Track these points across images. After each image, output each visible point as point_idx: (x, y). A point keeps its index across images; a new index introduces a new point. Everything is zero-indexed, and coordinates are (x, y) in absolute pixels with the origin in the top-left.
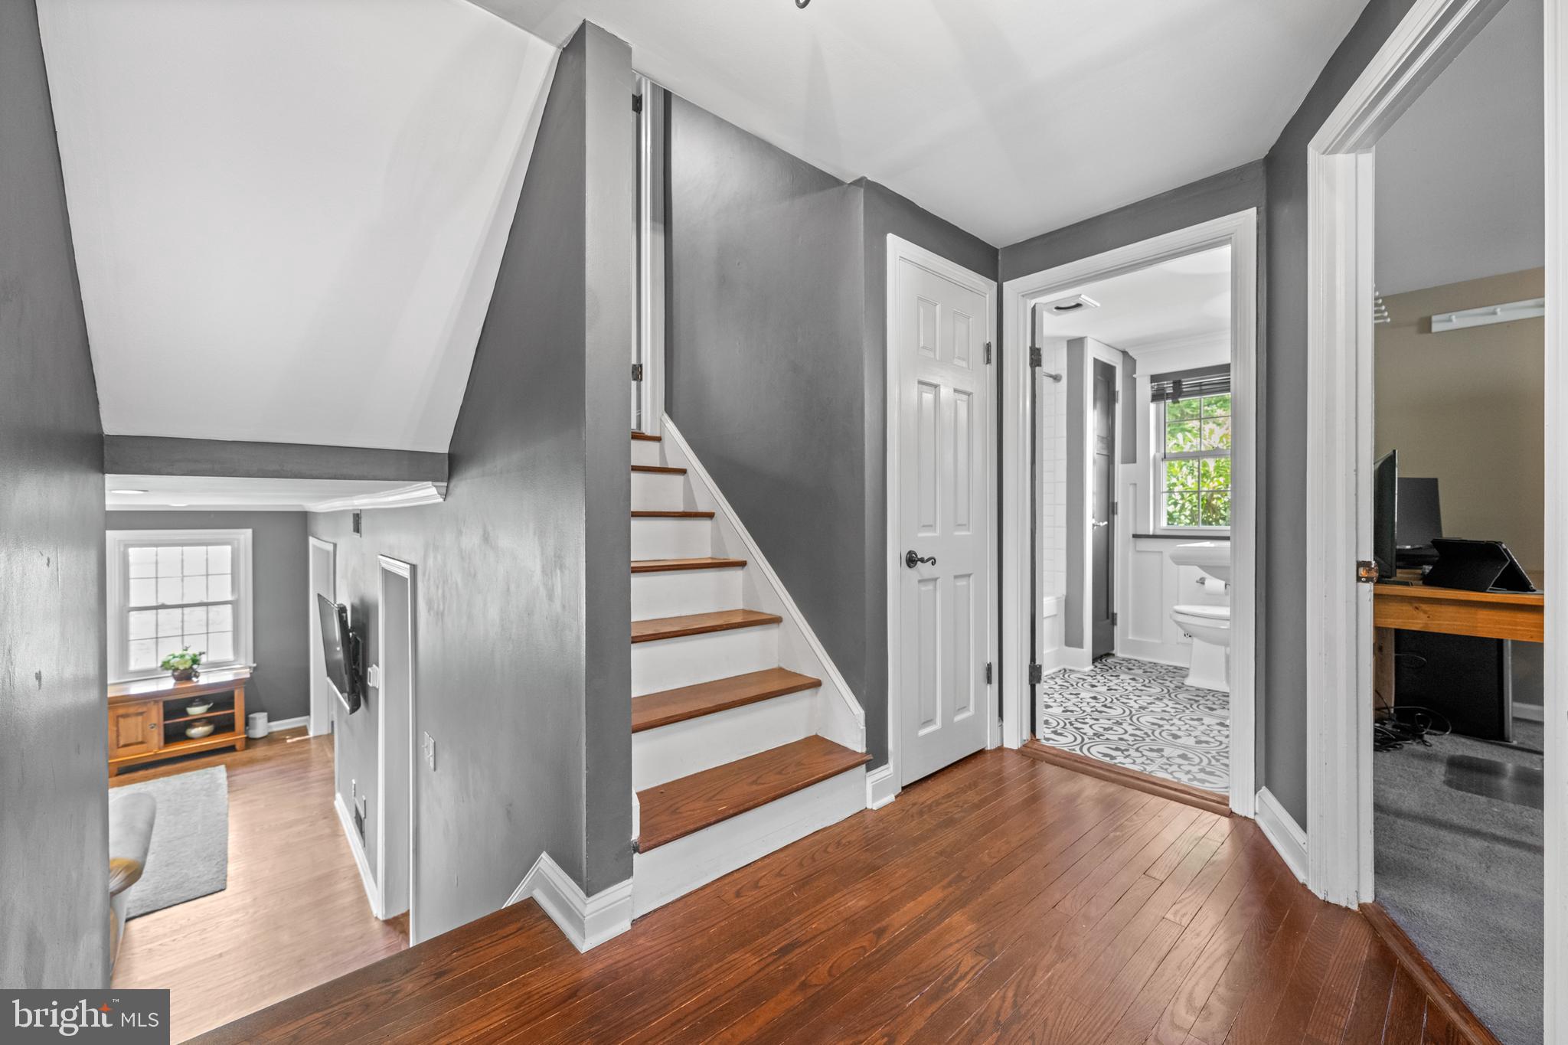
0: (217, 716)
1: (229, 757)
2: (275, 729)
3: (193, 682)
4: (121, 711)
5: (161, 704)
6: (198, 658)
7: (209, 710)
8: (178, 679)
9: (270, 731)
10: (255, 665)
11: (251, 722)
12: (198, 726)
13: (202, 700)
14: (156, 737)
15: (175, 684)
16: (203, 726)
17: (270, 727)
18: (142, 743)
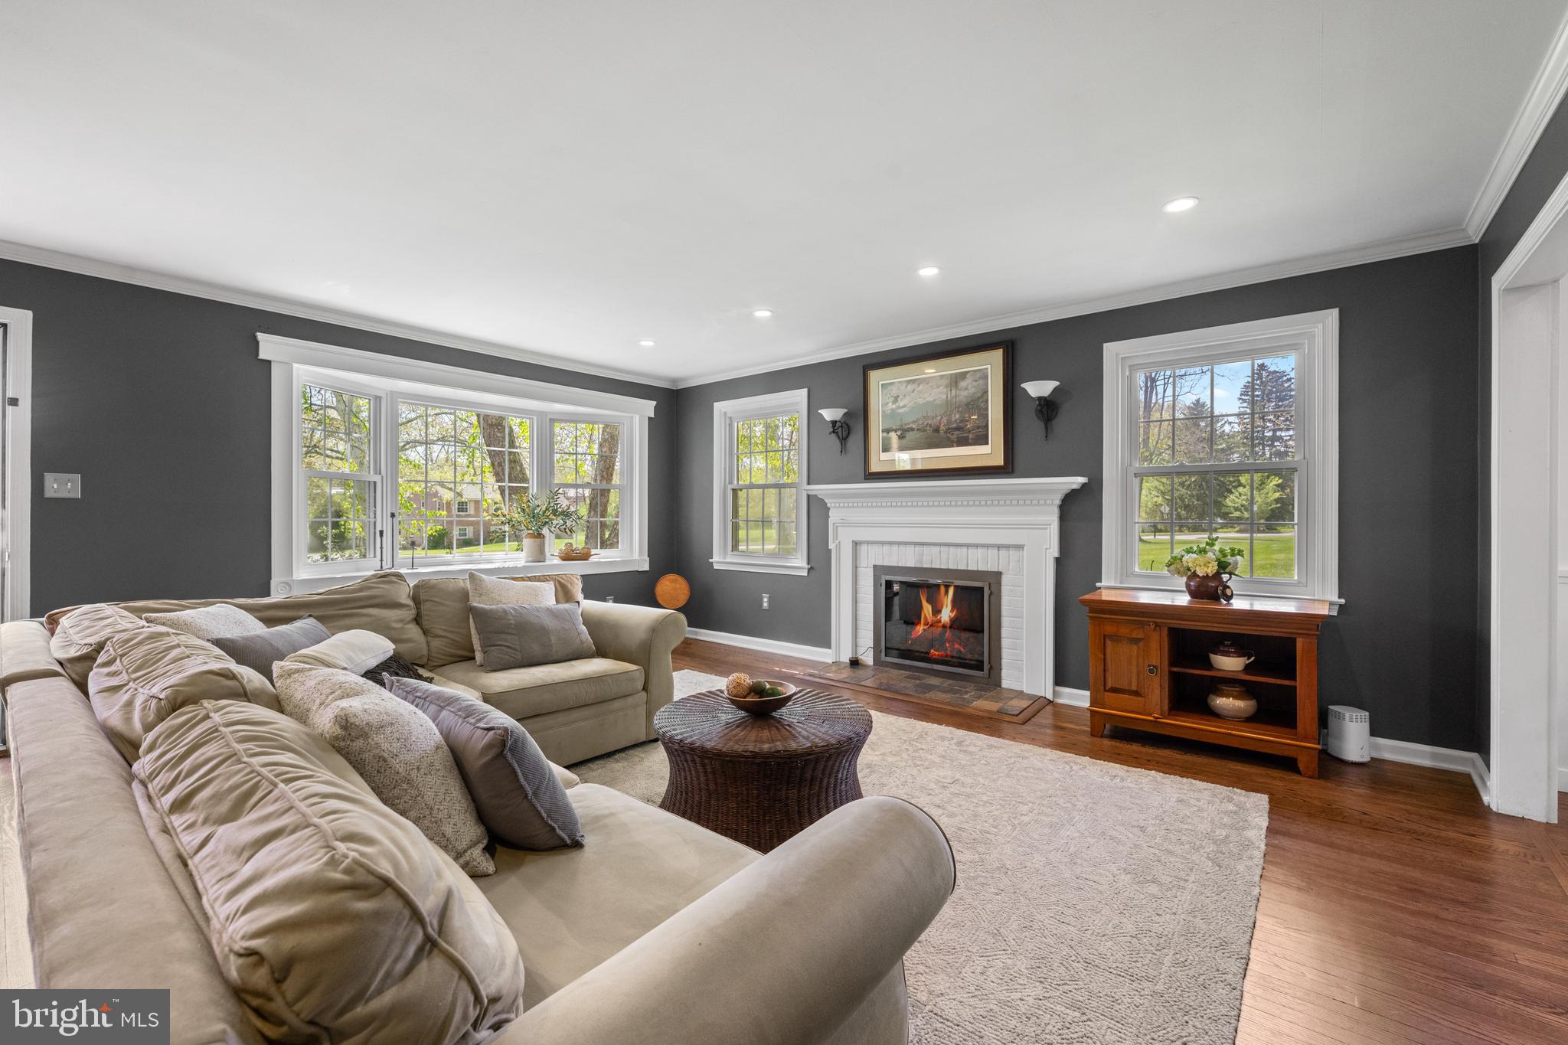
0: (1261, 683)
1: (1280, 780)
2: (1388, 756)
3: (1221, 604)
4: (1109, 629)
5: (1165, 632)
6: (1230, 559)
7: (1248, 669)
8: (1195, 594)
9: (1376, 755)
10: (1343, 601)
11: (1332, 721)
12: (1228, 696)
13: (1238, 643)
14: (1157, 693)
15: (1190, 602)
16: (1235, 698)
17: (1377, 747)
18: (1136, 693)
